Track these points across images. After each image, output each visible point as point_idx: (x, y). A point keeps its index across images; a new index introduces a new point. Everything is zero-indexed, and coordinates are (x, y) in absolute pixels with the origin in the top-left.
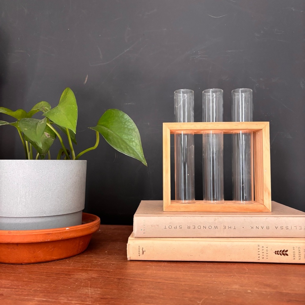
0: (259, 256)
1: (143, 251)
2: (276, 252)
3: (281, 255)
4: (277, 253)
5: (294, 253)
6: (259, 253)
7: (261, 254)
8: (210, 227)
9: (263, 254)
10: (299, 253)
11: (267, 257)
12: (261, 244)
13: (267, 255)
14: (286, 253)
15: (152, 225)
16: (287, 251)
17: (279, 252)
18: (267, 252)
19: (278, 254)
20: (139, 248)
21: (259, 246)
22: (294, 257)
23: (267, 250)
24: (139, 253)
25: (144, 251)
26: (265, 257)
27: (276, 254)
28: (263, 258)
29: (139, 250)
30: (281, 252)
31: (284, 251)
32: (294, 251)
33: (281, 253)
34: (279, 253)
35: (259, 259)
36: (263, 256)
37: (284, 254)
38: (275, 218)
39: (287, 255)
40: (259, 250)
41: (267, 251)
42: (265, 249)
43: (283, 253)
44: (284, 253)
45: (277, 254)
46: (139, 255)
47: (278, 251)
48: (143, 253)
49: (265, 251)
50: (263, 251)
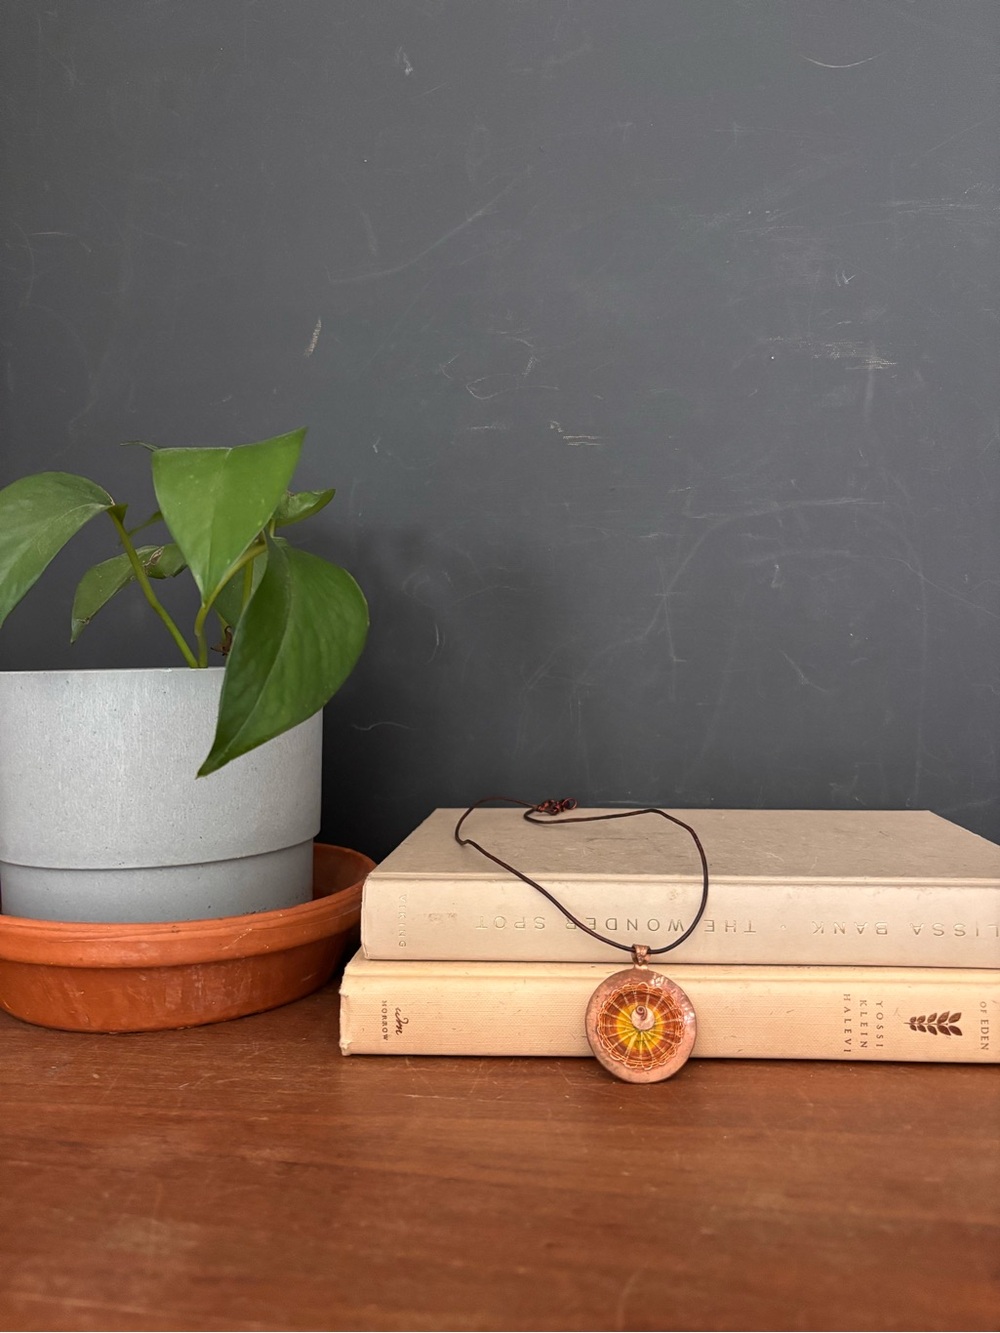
0: (848, 1036)
1: (399, 1021)
2: (913, 1020)
3: (935, 1033)
4: (917, 1024)
5: (985, 1025)
6: (849, 1025)
7: (857, 1029)
8: (653, 925)
9: (864, 1029)
11: (880, 1041)
12: (858, 991)
13: (880, 1032)
14: (953, 1024)
15: (430, 915)
16: (957, 1017)
17: (926, 1022)
18: (881, 1023)
19: (923, 1029)
20: (385, 1011)
21: (847, 997)
22: (985, 1041)
24: (385, 1030)
25: (402, 1019)
26: (872, 1040)
27: (913, 1028)
28: (864, 1044)
29: (385, 1017)
30: (935, 1022)
31: (944, 1017)
32: (984, 1016)
33: (934, 1023)
34: (925, 1024)
35: (848, 1047)
36: (864, 1038)
37: (944, 1030)
38: (914, 892)
39: (957, 1032)
40: (848, 1015)
41: (880, 1016)
42: (872, 1008)
43: (943, 1024)
44: (947, 1024)
45: (918, 1031)
46: (386, 1037)
47: (922, 1019)
48: (400, 1027)
49: (870, 1018)
50: (865, 1019)
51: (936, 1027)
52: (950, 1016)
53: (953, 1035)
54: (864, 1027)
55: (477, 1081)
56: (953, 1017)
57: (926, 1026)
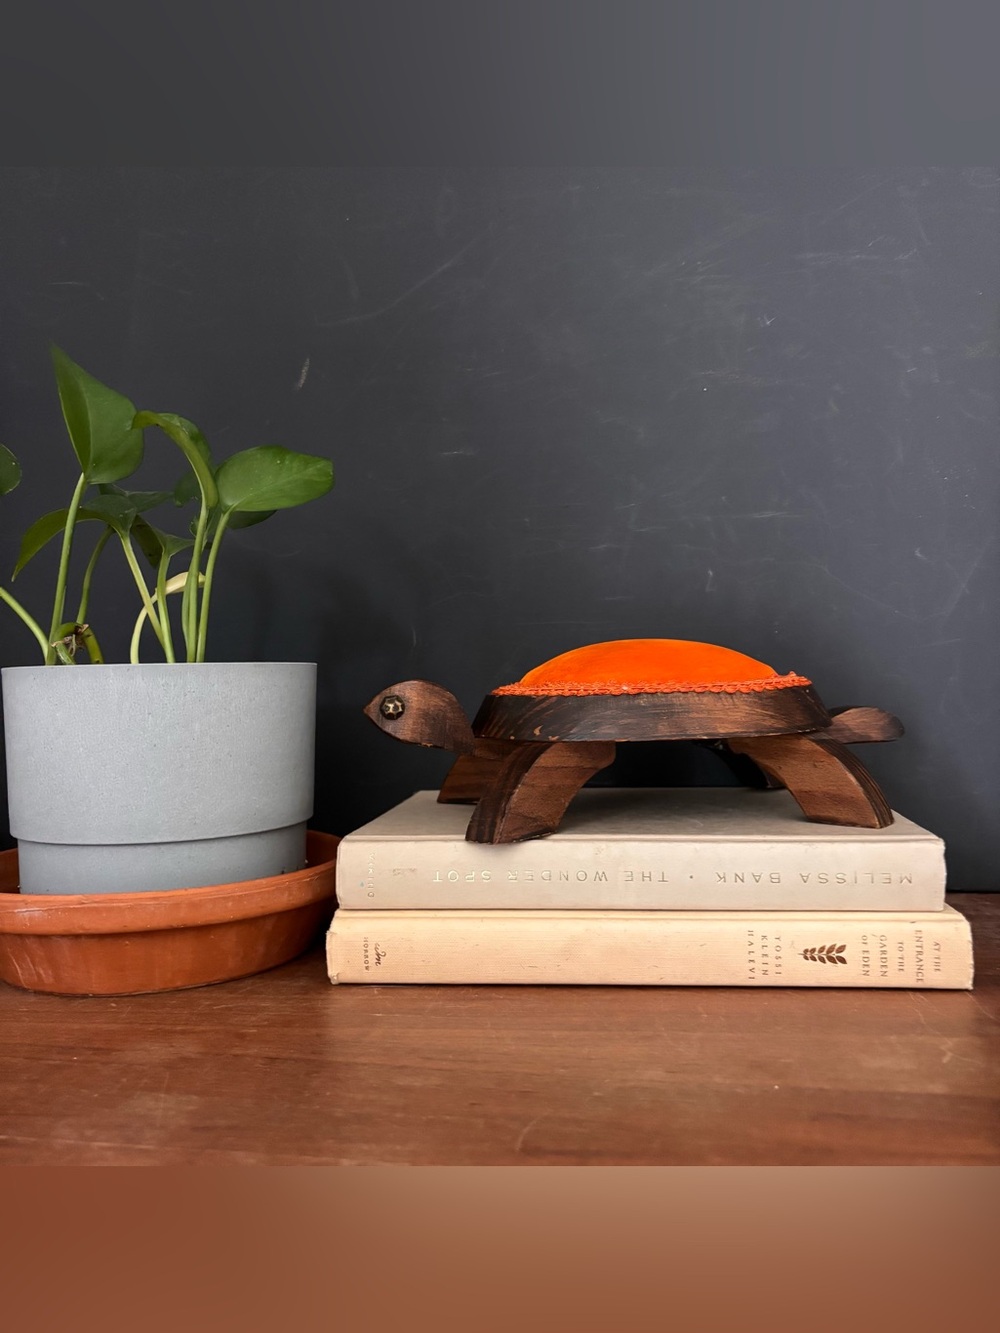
0: (752, 965)
1: (378, 955)
2: (806, 951)
3: (824, 962)
4: (809, 954)
5: (866, 955)
6: (752, 956)
7: (759, 960)
8: (581, 876)
9: (765, 959)
10: (884, 956)
11: (779, 969)
12: (759, 928)
13: (779, 962)
14: (840, 955)
15: (394, 870)
16: (842, 949)
17: (816, 953)
18: (779, 954)
19: (814, 959)
20: (366, 945)
21: (751, 934)
22: (866, 969)
23: (778, 948)
24: (366, 962)
25: (380, 953)
26: (772, 969)
27: (806, 958)
28: (765, 972)
29: (366, 951)
30: (825, 953)
31: (831, 949)
32: (865, 948)
33: (824, 955)
34: (816, 955)
35: (752, 974)
36: (765, 967)
37: (832, 960)
39: (843, 961)
40: (751, 948)
42: (771, 942)
43: (831, 955)
44: (834, 954)
45: (810, 961)
46: (367, 968)
47: (813, 950)
48: (379, 959)
49: (769, 951)
50: (766, 951)
51: (825, 957)
52: (836, 947)
53: (840, 964)
54: (765, 958)
55: (431, 1005)
56: (840, 948)
57: (816, 957)
